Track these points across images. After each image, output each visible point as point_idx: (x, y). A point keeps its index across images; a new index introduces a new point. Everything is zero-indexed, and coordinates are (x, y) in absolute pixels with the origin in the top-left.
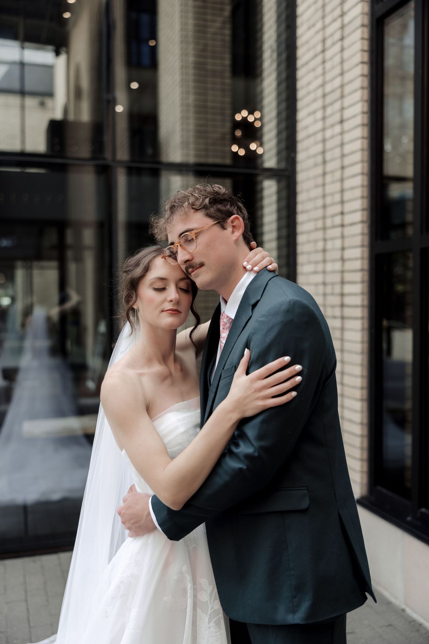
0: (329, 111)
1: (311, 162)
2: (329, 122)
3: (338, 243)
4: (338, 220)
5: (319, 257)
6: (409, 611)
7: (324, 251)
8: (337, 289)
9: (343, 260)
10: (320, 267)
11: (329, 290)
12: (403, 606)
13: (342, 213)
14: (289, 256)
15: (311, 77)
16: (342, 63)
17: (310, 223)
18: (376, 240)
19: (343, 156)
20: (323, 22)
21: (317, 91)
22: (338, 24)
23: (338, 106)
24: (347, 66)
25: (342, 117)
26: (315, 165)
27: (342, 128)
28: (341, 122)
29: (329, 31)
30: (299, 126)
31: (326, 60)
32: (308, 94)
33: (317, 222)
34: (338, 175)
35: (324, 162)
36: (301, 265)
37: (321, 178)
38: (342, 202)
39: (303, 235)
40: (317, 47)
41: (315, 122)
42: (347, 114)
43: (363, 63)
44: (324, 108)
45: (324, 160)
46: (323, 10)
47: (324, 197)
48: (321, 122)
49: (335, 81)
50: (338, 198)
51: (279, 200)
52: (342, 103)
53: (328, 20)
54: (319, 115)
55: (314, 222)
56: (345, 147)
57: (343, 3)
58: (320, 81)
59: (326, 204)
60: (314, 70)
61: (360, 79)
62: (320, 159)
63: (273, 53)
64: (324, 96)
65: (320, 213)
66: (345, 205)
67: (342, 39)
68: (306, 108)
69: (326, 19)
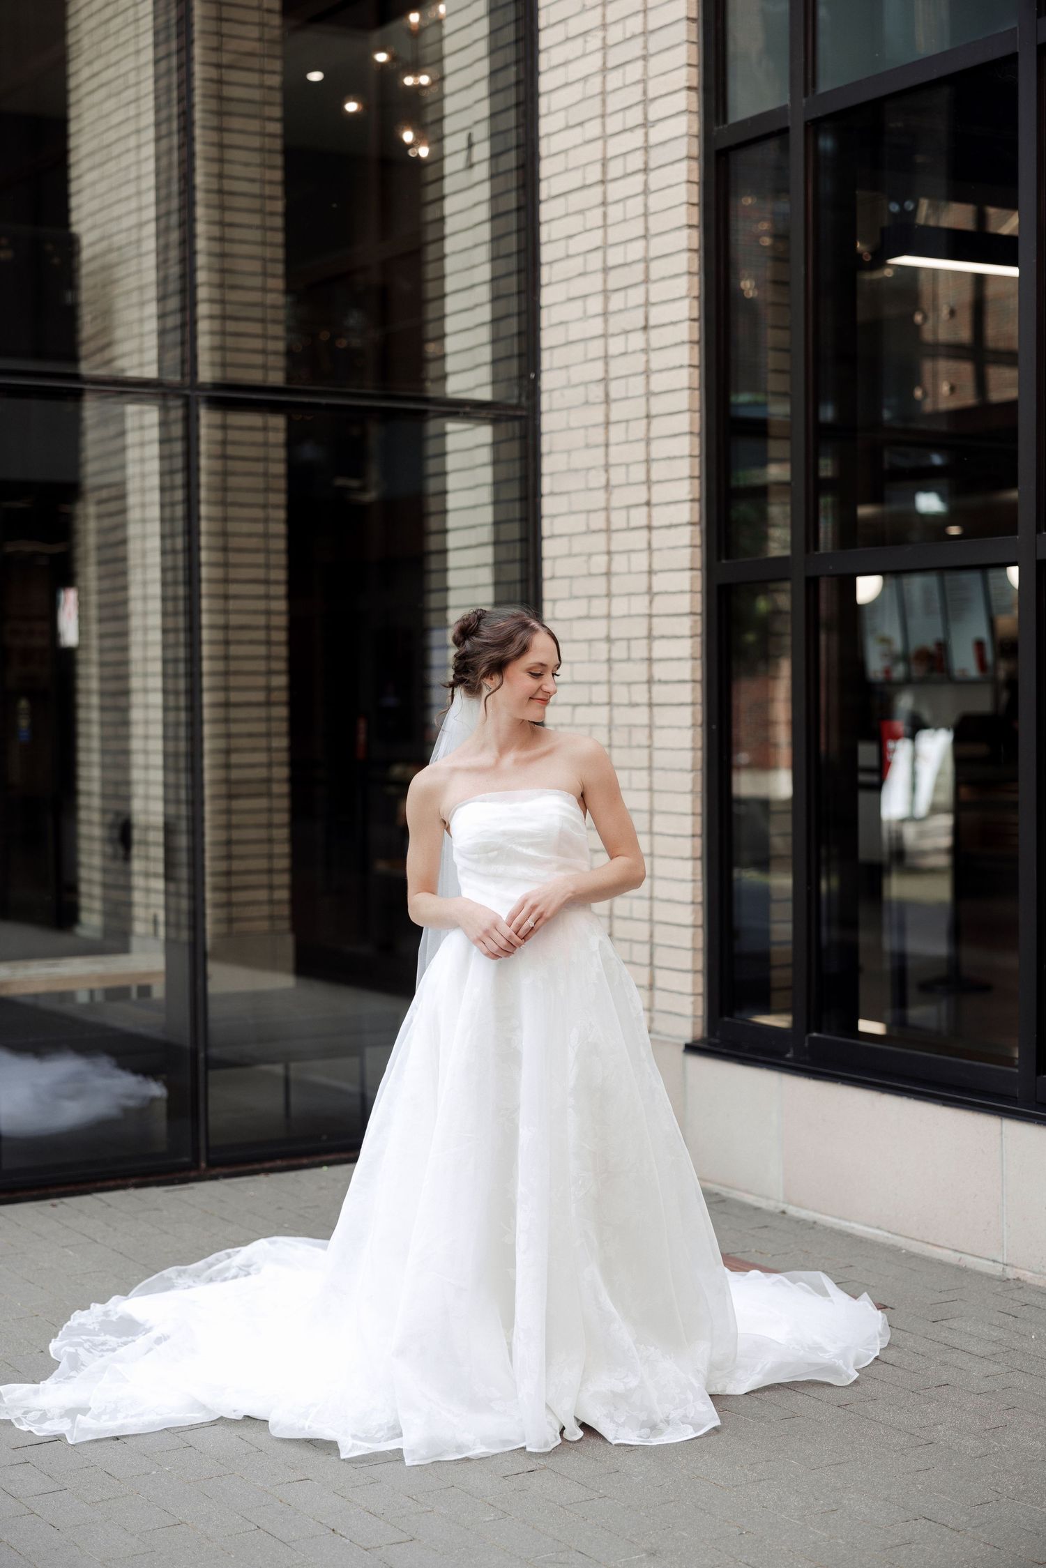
0: (616, 302)
1: (576, 395)
2: (616, 323)
3: (640, 561)
4: (639, 517)
5: (599, 586)
6: (792, 1211)
7: (608, 574)
8: (640, 649)
9: (650, 593)
10: (599, 607)
11: (619, 651)
12: (783, 1206)
13: (648, 504)
14: (524, 581)
15: (574, 224)
16: (646, 215)
17: (573, 518)
18: (719, 559)
19: (649, 394)
20: (604, 125)
21: (590, 256)
22: (637, 139)
23: (637, 296)
24: (656, 225)
25: (647, 319)
26: (587, 403)
27: (647, 340)
28: (645, 328)
29: (615, 146)
30: (546, 318)
31: (610, 199)
32: (568, 256)
33: (592, 516)
34: (639, 429)
35: (607, 400)
36: (554, 601)
37: (601, 430)
38: (648, 482)
39: (558, 540)
40: (589, 168)
41: (586, 317)
42: (656, 315)
43: (690, 226)
44: (606, 293)
45: (607, 395)
46: (604, 102)
47: (607, 467)
48: (600, 320)
49: (630, 245)
50: (639, 473)
51: (496, 462)
52: (647, 292)
53: (614, 124)
54: (595, 305)
55: (584, 516)
56: (654, 378)
57: (646, 101)
58: (596, 238)
59: (613, 482)
60: (581, 212)
61: (685, 256)
62: (597, 392)
63: (470, 145)
64: (606, 270)
65: (599, 499)
66: (655, 488)
67: (646, 170)
68: (564, 285)
69: (609, 121)
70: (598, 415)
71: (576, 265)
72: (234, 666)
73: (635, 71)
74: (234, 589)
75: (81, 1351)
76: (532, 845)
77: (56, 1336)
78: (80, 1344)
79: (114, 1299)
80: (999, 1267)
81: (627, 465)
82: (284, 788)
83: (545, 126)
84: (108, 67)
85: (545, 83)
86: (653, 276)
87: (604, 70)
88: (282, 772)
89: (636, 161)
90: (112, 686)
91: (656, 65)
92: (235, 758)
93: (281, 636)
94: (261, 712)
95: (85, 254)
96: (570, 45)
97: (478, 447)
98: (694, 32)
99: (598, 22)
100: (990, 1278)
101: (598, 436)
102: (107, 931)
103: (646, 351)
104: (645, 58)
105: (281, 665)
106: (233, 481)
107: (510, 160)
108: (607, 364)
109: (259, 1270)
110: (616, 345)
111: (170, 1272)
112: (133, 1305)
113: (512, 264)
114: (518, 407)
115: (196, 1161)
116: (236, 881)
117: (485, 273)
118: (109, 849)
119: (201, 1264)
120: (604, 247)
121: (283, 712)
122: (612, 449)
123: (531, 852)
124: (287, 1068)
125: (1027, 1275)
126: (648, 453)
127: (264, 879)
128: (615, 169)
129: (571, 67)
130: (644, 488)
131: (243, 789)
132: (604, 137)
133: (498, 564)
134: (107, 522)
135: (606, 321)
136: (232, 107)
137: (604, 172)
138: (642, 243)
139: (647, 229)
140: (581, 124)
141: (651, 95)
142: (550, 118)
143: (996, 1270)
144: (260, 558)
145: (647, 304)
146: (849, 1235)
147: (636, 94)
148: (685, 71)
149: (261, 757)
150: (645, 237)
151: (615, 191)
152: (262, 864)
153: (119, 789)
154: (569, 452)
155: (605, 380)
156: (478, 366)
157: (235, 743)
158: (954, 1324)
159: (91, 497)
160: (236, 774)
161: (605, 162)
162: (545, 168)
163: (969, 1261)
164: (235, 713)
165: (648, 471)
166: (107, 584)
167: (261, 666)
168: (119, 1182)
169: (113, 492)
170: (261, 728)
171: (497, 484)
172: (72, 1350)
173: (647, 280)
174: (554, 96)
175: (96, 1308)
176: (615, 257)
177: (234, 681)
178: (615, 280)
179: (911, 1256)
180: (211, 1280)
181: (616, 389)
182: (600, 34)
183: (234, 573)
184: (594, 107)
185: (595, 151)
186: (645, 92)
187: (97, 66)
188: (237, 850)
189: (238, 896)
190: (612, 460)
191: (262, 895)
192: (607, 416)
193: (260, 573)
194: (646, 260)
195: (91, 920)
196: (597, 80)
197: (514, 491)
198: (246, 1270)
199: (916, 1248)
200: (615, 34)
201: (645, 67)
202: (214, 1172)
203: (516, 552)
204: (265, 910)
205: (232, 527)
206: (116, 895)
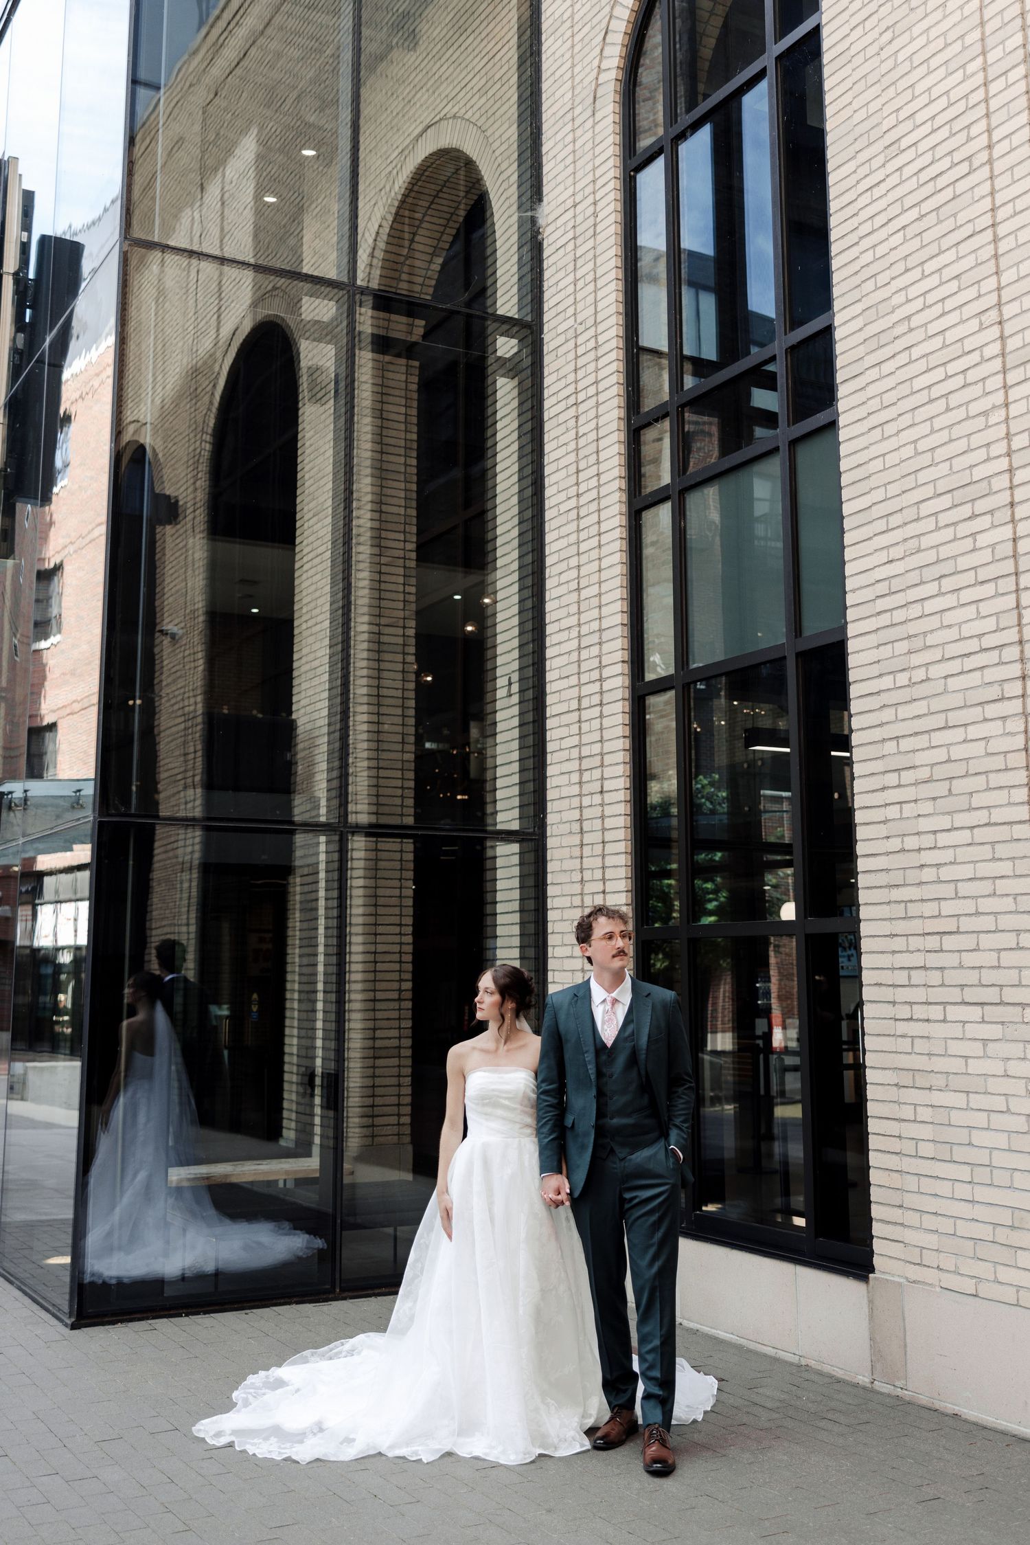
0: (586, 776)
1: (565, 828)
2: (586, 789)
13: (604, 892)
14: (536, 934)
15: (563, 732)
16: (601, 729)
17: (564, 898)
18: (642, 926)
19: (604, 830)
20: (579, 678)
21: (572, 750)
22: (595, 687)
23: (597, 774)
24: (607, 735)
25: (602, 787)
26: (571, 833)
27: (603, 799)
28: (601, 792)
29: (586, 690)
30: (550, 783)
31: (583, 719)
32: (561, 749)
33: (574, 898)
34: (598, 849)
35: (582, 832)
36: (554, 946)
37: (578, 849)
38: (604, 880)
39: (556, 911)
40: (572, 701)
41: (570, 784)
42: (608, 785)
43: (624, 737)
44: (581, 771)
45: (581, 829)
46: (579, 666)
47: (582, 870)
48: (577, 786)
49: (593, 745)
50: (598, 874)
51: (521, 864)
52: (602, 772)
53: (585, 678)
54: (575, 778)
55: (569, 898)
56: (606, 820)
57: (601, 667)
58: (575, 741)
59: (585, 879)
60: (567, 725)
61: (622, 753)
62: (576, 827)
63: (510, 684)
64: (581, 758)
65: (577, 888)
66: (608, 883)
67: (601, 704)
68: (559, 765)
69: (582, 676)
70: (576, 840)
71: (565, 754)
72: (380, 976)
73: (595, 651)
74: (380, 929)
75: (250, 1396)
76: (506, 1098)
77: (237, 1389)
78: (250, 1393)
79: (273, 1369)
80: (797, 1358)
81: (593, 869)
82: (409, 1053)
83: (549, 676)
84: (317, 624)
85: (549, 653)
86: (605, 764)
87: (579, 648)
88: (408, 1042)
89: (596, 699)
90: (306, 988)
91: (606, 648)
92: (379, 1034)
93: (409, 958)
94: (395, 1005)
95: (300, 730)
96: (561, 634)
97: (513, 854)
98: (626, 631)
99: (576, 622)
100: (791, 1364)
101: (576, 851)
102: (297, 1141)
103: (602, 805)
104: (600, 644)
105: (409, 976)
106: (382, 864)
107: (530, 694)
108: (581, 811)
109: (359, 1353)
110: (586, 801)
111: (307, 1353)
112: (283, 1372)
113: (530, 752)
114: (533, 834)
115: (334, 1287)
116: (377, 1111)
117: (516, 756)
118: (301, 1090)
119: (326, 1348)
120: (579, 746)
121: (409, 1005)
122: (584, 859)
123: (506, 1102)
124: (395, 1230)
125: (812, 1363)
126: (603, 864)
127: (395, 1109)
128: (585, 703)
129: (562, 645)
130: (601, 883)
131: (383, 1053)
132: (579, 685)
133: (522, 924)
134: (306, 888)
135: (581, 787)
136: (385, 648)
137: (579, 704)
138: (600, 744)
139: (602, 737)
140: (568, 677)
141: (603, 664)
142: (552, 672)
143: (795, 1359)
144: (397, 911)
145: (602, 779)
146: (716, 1338)
147: (595, 663)
148: (620, 652)
149: (395, 1033)
150: (601, 741)
151: (586, 715)
152: (394, 1100)
153: (307, 1052)
154: (561, 860)
155: (580, 820)
156: (513, 808)
157: (379, 1024)
158: (760, 1390)
159: (299, 872)
160: (379, 1043)
161: (580, 699)
162: (550, 700)
163: (781, 1355)
164: (379, 1005)
165: (604, 873)
166: (305, 925)
167: (396, 976)
168: (287, 1300)
169: (311, 870)
170: (395, 1014)
171: (522, 877)
172: (244, 1396)
173: (602, 765)
174: (554, 660)
175: (262, 1373)
176: (586, 751)
177: (379, 986)
178: (586, 764)
179: (750, 1351)
180: (331, 1359)
181: (587, 826)
182: (577, 629)
183: (381, 920)
184: (574, 669)
185: (574, 692)
186: (600, 662)
187: (310, 623)
188: (378, 1091)
189: (378, 1121)
190: (584, 867)
191: (393, 1120)
192: (582, 841)
193: (396, 920)
194: (602, 754)
195: (289, 1134)
196: (575, 654)
197: (531, 881)
198: (351, 1353)
199: (752, 1346)
200: (584, 630)
201: (600, 649)
202: (344, 1295)
203: (532, 917)
204: (395, 1129)
205: (380, 892)
206: (304, 1118)
